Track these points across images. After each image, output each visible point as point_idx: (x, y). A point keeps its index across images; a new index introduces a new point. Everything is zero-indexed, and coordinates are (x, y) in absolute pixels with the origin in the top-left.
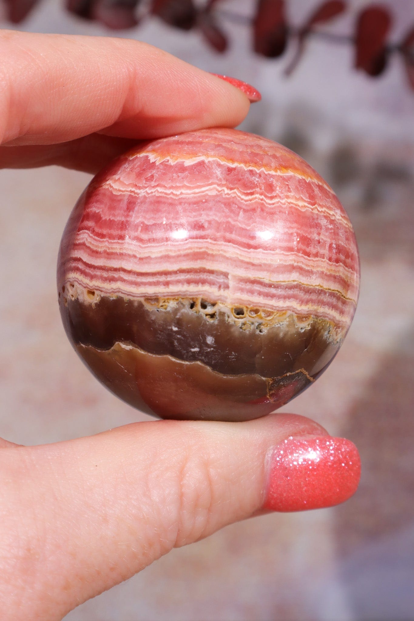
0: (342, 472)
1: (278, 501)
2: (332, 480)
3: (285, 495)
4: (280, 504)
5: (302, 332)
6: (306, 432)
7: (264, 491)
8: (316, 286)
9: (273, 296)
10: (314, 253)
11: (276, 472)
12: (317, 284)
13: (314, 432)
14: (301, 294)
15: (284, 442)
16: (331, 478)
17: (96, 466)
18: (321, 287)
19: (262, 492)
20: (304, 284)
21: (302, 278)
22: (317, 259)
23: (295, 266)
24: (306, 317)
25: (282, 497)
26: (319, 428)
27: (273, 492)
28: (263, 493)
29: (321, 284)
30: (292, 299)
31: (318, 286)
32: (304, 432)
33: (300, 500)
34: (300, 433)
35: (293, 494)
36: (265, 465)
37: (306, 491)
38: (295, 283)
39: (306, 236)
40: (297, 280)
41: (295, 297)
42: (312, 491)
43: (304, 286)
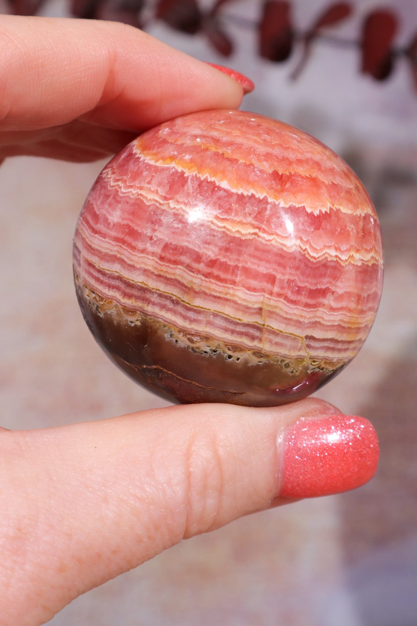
0: (359, 450)
1: (295, 484)
2: (349, 458)
3: (301, 478)
4: (298, 488)
5: (132, 326)
6: (318, 413)
7: (280, 474)
8: (138, 282)
9: (102, 282)
10: (140, 249)
11: (290, 454)
12: (141, 281)
13: (327, 412)
14: (123, 286)
15: (296, 423)
16: (348, 456)
17: (96, 447)
18: (145, 284)
19: (277, 475)
20: (125, 278)
21: (123, 271)
22: (142, 255)
23: (118, 257)
24: (132, 312)
25: (298, 479)
26: (332, 408)
27: (289, 475)
28: (278, 477)
29: (145, 282)
30: (115, 290)
31: (141, 283)
32: (316, 411)
33: (318, 481)
34: (311, 413)
35: (309, 476)
36: (278, 447)
37: (322, 472)
38: (117, 274)
39: (137, 230)
40: (119, 272)
41: (118, 288)
42: (329, 472)
43: (125, 279)
